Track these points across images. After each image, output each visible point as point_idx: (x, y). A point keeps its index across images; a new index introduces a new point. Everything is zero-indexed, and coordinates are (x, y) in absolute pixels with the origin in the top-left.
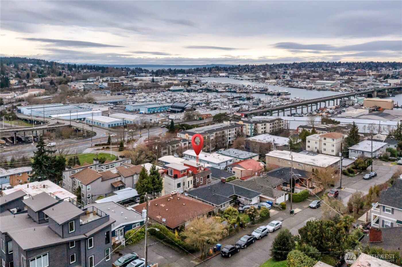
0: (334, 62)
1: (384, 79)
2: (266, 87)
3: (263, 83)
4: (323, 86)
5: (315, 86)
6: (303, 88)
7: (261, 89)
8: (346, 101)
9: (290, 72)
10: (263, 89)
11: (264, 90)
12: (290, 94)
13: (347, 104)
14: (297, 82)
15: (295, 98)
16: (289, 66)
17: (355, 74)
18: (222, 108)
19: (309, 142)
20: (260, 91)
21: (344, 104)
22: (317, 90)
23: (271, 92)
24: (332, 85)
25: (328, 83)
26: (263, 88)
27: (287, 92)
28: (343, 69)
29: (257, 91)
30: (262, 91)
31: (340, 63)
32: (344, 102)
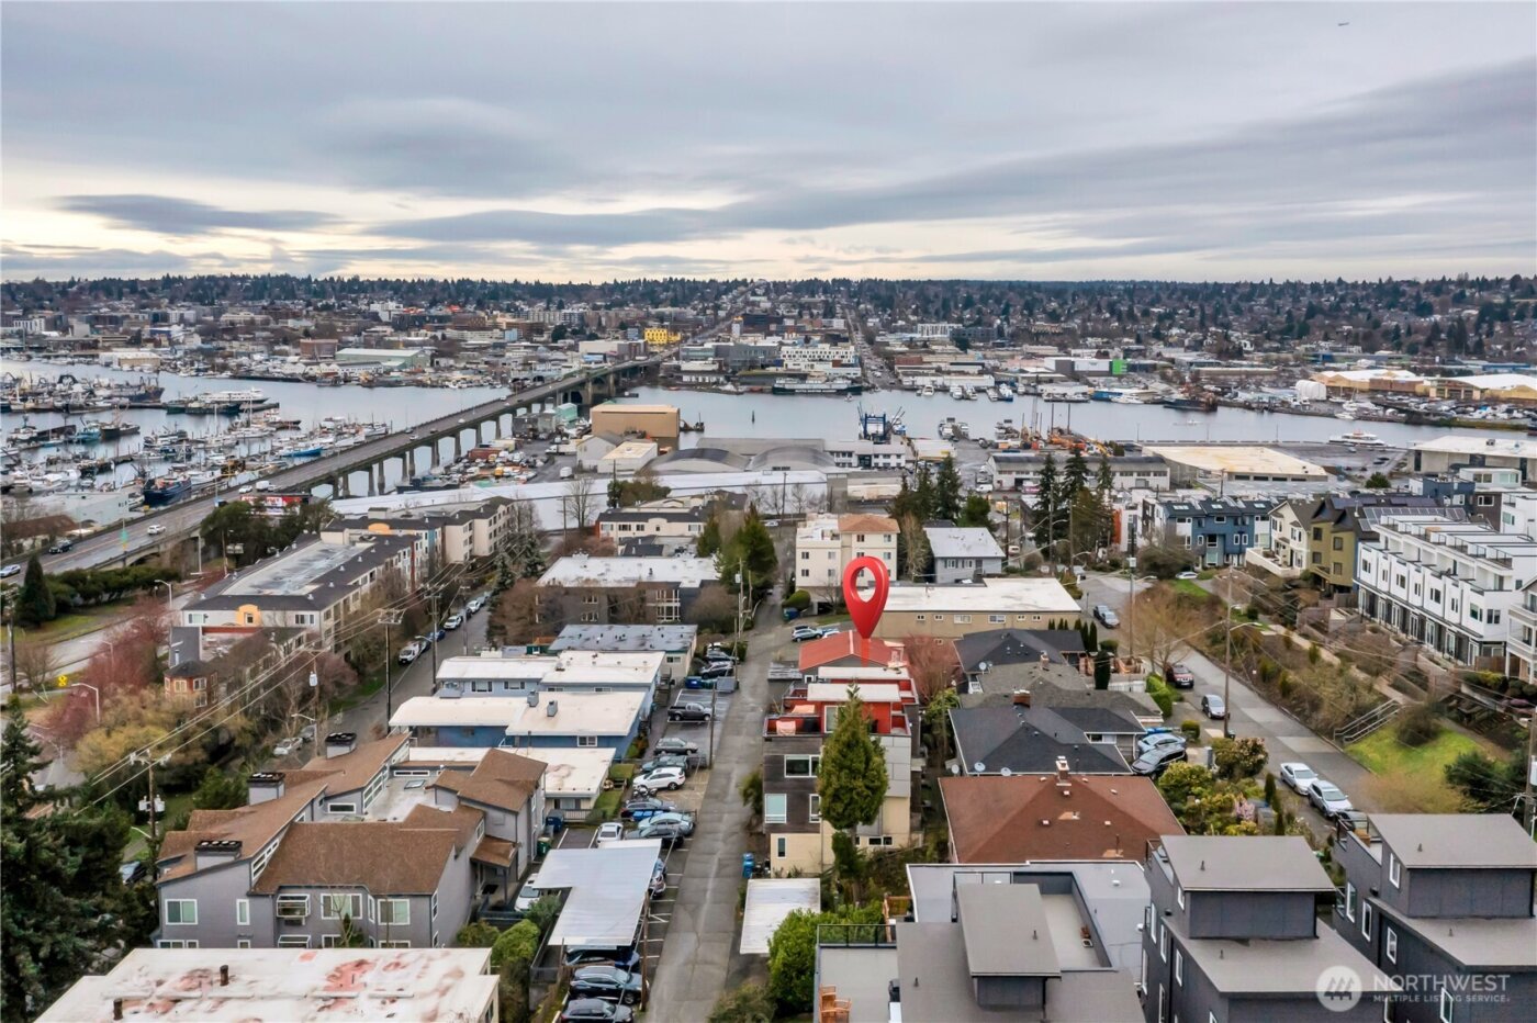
0: (332, 279)
1: (555, 341)
2: (153, 383)
3: (88, 363)
4: (372, 368)
5: (345, 369)
6: (298, 381)
7: (131, 393)
8: (535, 421)
9: (182, 315)
10: (142, 391)
11: (146, 396)
12: (276, 406)
13: (540, 429)
14: (249, 355)
15: (331, 420)
16: (152, 290)
17: (449, 324)
18: (39, 483)
19: (806, 556)
20: (131, 398)
21: (531, 430)
22: (364, 385)
23: (196, 399)
24: (404, 366)
25: (389, 359)
26: (139, 387)
27: (259, 396)
28: (392, 305)
29: (116, 400)
30: (140, 398)
31: (355, 280)
32: (529, 422)
